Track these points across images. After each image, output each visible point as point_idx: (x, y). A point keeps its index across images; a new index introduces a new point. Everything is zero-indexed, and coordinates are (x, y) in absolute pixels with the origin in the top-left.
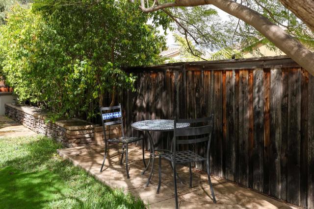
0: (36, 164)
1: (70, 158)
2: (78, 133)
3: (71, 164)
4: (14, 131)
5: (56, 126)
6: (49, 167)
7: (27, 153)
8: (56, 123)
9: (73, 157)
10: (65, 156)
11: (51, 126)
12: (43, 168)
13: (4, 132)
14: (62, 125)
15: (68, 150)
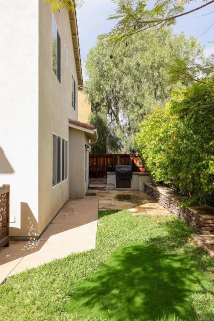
0: (174, 246)
1: (205, 247)
2: (211, 222)
3: (207, 253)
4: (152, 208)
5: (189, 211)
6: (186, 252)
7: (166, 234)
8: (189, 209)
9: (207, 245)
10: (200, 243)
11: (184, 210)
12: (181, 251)
13: (145, 208)
14: (195, 212)
15: (201, 237)
